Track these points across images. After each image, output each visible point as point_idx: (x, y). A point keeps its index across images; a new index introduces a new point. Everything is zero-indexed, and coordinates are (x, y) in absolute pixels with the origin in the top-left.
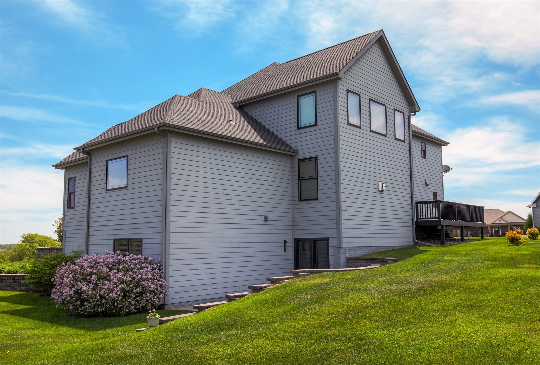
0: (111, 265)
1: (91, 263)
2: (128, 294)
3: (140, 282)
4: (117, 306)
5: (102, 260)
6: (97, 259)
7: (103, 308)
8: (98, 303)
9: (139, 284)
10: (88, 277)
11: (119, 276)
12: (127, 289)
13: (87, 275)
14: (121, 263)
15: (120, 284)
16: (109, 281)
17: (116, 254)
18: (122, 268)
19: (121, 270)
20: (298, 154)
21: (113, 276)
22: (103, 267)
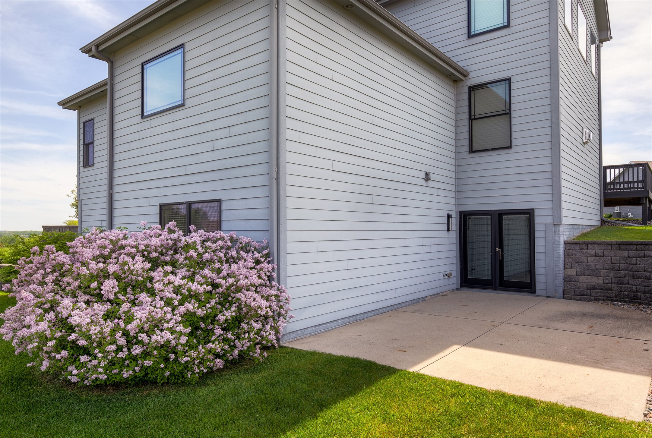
0: (156, 252)
1: (104, 247)
2: (203, 326)
3: (232, 295)
4: (176, 360)
5: (131, 242)
6: (119, 239)
7: (137, 369)
8: (121, 355)
9: (230, 299)
10: (94, 285)
11: (177, 280)
12: (200, 313)
13: (92, 278)
14: (180, 249)
15: (181, 304)
16: (152, 293)
17: (166, 229)
18: (183, 261)
19: (181, 264)
20: (469, 77)
21: (163, 280)
22: (133, 259)
